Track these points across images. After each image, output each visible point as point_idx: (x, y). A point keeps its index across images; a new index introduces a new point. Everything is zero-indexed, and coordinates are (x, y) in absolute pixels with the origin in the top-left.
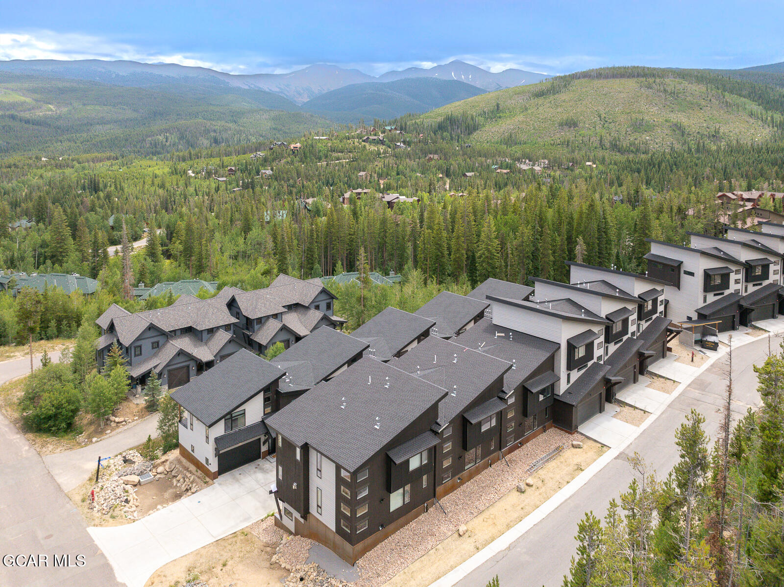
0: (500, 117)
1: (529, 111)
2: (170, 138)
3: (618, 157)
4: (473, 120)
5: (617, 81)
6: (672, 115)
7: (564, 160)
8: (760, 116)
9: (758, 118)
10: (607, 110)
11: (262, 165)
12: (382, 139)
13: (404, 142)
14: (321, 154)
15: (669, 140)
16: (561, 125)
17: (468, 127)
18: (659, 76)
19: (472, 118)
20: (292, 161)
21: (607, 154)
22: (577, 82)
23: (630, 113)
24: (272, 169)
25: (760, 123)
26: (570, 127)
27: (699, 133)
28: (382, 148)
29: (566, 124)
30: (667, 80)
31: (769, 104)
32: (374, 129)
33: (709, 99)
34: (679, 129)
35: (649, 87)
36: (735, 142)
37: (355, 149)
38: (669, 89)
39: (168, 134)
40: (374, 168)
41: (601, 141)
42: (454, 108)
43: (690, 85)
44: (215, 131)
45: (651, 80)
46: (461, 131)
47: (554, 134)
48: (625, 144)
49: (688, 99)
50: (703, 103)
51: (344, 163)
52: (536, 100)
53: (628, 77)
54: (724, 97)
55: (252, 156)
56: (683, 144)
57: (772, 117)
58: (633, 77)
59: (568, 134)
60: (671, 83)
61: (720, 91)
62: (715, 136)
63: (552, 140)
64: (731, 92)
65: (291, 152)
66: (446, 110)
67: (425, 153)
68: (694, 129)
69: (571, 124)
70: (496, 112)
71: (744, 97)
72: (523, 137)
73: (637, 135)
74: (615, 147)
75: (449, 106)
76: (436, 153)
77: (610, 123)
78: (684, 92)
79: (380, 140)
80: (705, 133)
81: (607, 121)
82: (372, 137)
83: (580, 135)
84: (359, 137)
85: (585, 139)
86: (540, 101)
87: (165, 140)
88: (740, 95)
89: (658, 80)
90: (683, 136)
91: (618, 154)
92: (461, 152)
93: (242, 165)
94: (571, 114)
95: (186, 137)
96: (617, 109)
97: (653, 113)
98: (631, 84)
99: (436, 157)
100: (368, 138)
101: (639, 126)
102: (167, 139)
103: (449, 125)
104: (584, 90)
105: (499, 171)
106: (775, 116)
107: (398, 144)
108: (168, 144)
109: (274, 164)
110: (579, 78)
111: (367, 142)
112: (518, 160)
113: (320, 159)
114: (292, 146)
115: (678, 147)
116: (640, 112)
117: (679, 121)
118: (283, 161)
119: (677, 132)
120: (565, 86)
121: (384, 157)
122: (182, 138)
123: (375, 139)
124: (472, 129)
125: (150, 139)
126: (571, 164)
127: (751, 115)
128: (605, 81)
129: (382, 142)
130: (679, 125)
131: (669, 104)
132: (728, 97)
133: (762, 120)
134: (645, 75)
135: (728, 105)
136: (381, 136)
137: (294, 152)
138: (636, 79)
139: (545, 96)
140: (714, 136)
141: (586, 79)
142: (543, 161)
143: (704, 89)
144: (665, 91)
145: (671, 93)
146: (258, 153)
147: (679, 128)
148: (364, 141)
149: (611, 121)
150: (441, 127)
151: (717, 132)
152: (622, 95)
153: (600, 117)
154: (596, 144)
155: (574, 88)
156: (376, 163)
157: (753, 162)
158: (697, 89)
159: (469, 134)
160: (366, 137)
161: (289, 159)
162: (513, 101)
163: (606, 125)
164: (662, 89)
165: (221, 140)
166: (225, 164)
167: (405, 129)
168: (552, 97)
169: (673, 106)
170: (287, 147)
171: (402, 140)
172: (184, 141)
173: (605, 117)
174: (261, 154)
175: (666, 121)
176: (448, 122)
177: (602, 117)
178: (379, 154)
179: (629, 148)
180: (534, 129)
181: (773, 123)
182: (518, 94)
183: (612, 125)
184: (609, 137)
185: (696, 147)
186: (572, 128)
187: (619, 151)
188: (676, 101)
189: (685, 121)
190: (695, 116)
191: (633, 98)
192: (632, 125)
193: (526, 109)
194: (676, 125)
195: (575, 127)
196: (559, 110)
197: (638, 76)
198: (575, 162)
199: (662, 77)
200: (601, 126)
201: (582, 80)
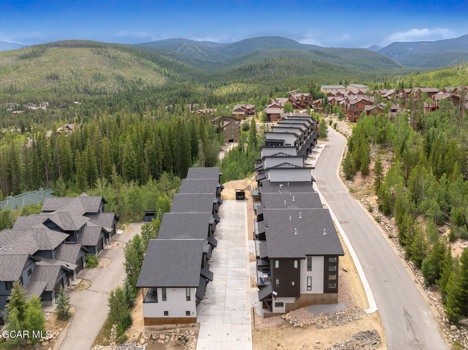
3: (88, 97)
5: (78, 49)
6: (115, 70)
8: (159, 71)
10: (76, 68)
15: (117, 86)
16: (47, 78)
21: (82, 95)
22: (50, 49)
23: (91, 69)
25: (159, 74)
26: (54, 80)
27: (131, 81)
29: (51, 78)
30: (109, 50)
31: (163, 64)
33: (133, 61)
34: (120, 78)
35: (99, 54)
36: (151, 85)
38: (111, 54)
41: (77, 88)
43: (122, 53)
45: (100, 49)
47: (44, 85)
48: (92, 89)
49: (122, 61)
50: (130, 63)
52: (23, 61)
53: (85, 47)
56: (125, 88)
58: (88, 47)
59: (55, 85)
60: (112, 52)
62: (140, 82)
63: (43, 89)
68: (129, 79)
69: (55, 77)
72: (22, 88)
73: (98, 83)
74: (86, 91)
77: (80, 76)
78: (120, 57)
80: (135, 81)
81: (77, 75)
83: (62, 84)
85: (67, 87)
86: (27, 61)
89: (104, 49)
90: (123, 83)
91: (88, 95)
96: (82, 67)
97: (105, 70)
98: (87, 52)
101: (98, 78)
104: (58, 55)
110: (52, 47)
115: (122, 89)
116: (97, 69)
117: (120, 74)
119: (120, 80)
120: (43, 52)
126: (65, 104)
127: (155, 70)
128: (71, 49)
130: (120, 76)
131: (112, 64)
132: (143, 60)
134: (95, 46)
135: (143, 64)
138: (90, 49)
139: (29, 58)
140: (139, 82)
141: (56, 48)
142: (45, 103)
143: (129, 55)
144: (109, 56)
145: (113, 57)
147: (121, 78)
149: (80, 75)
151: (140, 80)
152: (84, 59)
153: (72, 72)
154: (74, 90)
155: (50, 53)
158: (126, 55)
162: (4, 62)
163: (77, 78)
164: (107, 55)
168: (35, 60)
173: (75, 73)
175: (113, 74)
177: (74, 73)
179: (95, 92)
180: (28, 81)
181: (166, 75)
182: (8, 56)
183: (81, 78)
184: (81, 85)
185: (132, 89)
186: (55, 80)
187: (89, 94)
188: (115, 62)
189: (123, 74)
190: (128, 71)
191: (91, 61)
192: (94, 77)
193: (18, 68)
194: (119, 76)
195: (57, 80)
196: (43, 68)
197: (91, 46)
198: (68, 102)
199: (105, 47)
200: (74, 78)
201: (54, 48)
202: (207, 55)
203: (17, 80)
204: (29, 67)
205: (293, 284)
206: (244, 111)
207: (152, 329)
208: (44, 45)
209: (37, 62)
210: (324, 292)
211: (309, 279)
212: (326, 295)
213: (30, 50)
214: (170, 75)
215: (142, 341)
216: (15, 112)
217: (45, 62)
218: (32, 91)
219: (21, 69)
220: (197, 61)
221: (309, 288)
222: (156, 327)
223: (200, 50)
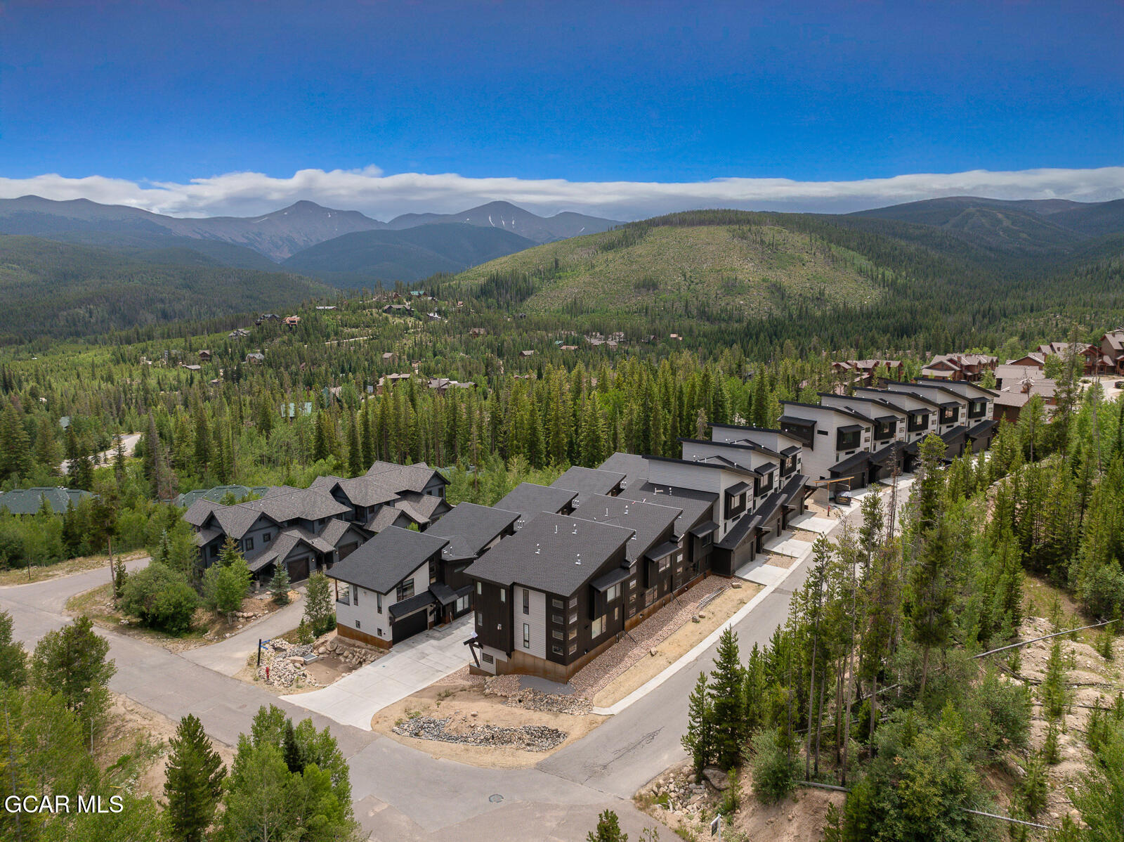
0: (561, 278)
1: (597, 269)
2: (95, 311)
3: (707, 327)
4: (525, 281)
5: (705, 229)
6: (770, 273)
7: (644, 332)
8: (870, 273)
9: (868, 276)
10: (693, 267)
11: (249, 347)
12: (409, 308)
13: (439, 312)
14: (329, 330)
15: (767, 305)
16: (637, 287)
17: (519, 291)
18: (755, 223)
19: (525, 279)
20: (290, 341)
21: (693, 323)
22: (655, 230)
23: (720, 270)
24: (263, 352)
25: (869, 282)
26: (649, 290)
27: (801, 295)
28: (410, 321)
29: (644, 286)
30: (765, 229)
31: (880, 258)
32: (396, 296)
33: (813, 252)
34: (777, 290)
35: (743, 237)
36: (841, 306)
37: (374, 322)
38: (767, 239)
39: (92, 307)
40: (403, 348)
41: (687, 308)
42: (499, 265)
43: (791, 235)
44: (162, 301)
45: (746, 228)
46: (511, 297)
47: (629, 300)
48: (715, 310)
49: (788, 252)
50: (806, 257)
51: (362, 342)
52: (604, 254)
53: (718, 224)
54: (830, 250)
55: (232, 334)
56: (783, 310)
57: (883, 275)
58: (724, 223)
59: (648, 299)
60: (770, 233)
61: (825, 242)
62: (820, 299)
63: (627, 307)
64: (838, 244)
65: (287, 328)
66: (489, 269)
67: (466, 326)
68: (796, 290)
69: (649, 285)
70: (554, 271)
71: (853, 250)
72: (591, 304)
73: (729, 299)
74: (704, 315)
75: (491, 263)
76: (481, 325)
77: (697, 284)
78: (784, 244)
79: (407, 310)
80: (809, 295)
81: (693, 282)
82: (396, 306)
83: (661, 299)
84: (379, 306)
85: (668, 305)
86: (610, 255)
87: (87, 315)
88: (848, 248)
89: (754, 228)
90: (782, 299)
91: (707, 323)
92: (514, 325)
93: (219, 348)
94: (650, 273)
95: (120, 310)
96: (705, 266)
97: (748, 271)
98: (722, 233)
99: (482, 331)
100: (390, 307)
101: (732, 287)
102: (91, 313)
103: (494, 288)
104: (664, 241)
105: (564, 347)
106: (886, 272)
107: (431, 315)
108: (93, 320)
109: (265, 345)
110: (658, 225)
111: (389, 313)
112: (587, 333)
113: (328, 337)
114: (288, 320)
115: (777, 313)
116: (733, 270)
117: (778, 280)
118: (278, 340)
119: (777, 294)
120: (641, 235)
121: (414, 332)
122: (113, 311)
123: (399, 309)
124: (525, 293)
125: (65, 313)
126: (652, 337)
127: (860, 272)
128: (690, 229)
129: (409, 313)
130: (778, 285)
131: (766, 258)
132: (835, 250)
133: (872, 279)
134: (738, 222)
135: (834, 259)
136: (407, 305)
137: (291, 328)
138: (727, 227)
139: (615, 249)
140: (818, 299)
141: (666, 227)
142: (617, 334)
143: (807, 240)
144: (762, 242)
145: (769, 245)
146: (240, 330)
147: (779, 290)
148: (385, 311)
149: (698, 281)
150: (484, 292)
151: (822, 293)
152: (711, 248)
153: (684, 276)
154: (680, 311)
155: (652, 238)
156: (405, 341)
157: (863, 330)
158: (799, 240)
159: (521, 301)
160: (388, 306)
161: (286, 338)
162: (575, 257)
163: (692, 287)
164: (759, 239)
165: (172, 313)
166: (193, 347)
167: (438, 294)
168: (624, 251)
169: (772, 262)
170: (281, 320)
171: (436, 309)
172: (118, 315)
173: (691, 277)
174: (244, 331)
175: (763, 280)
176: (494, 285)
177: (688, 276)
178: (407, 329)
179: (720, 316)
181: (884, 282)
183: (699, 287)
184: (695, 302)
185: (798, 313)
186: (651, 291)
187: (708, 320)
188: (775, 255)
189: (785, 281)
190: (797, 274)
191: (725, 252)
192: (724, 286)
193: (593, 266)
194: (774, 285)
195: (654, 290)
196: (634, 267)
197: (730, 222)
198: (657, 334)
199: (759, 223)
200: (686, 288)
201: (662, 228)
202: (1024, 236)
204: (611, 265)
206: (952, 369)
208: (646, 222)
213: (620, 233)
214: (895, 283)
218: (607, 311)
220: (991, 249)
223: (1007, 223)
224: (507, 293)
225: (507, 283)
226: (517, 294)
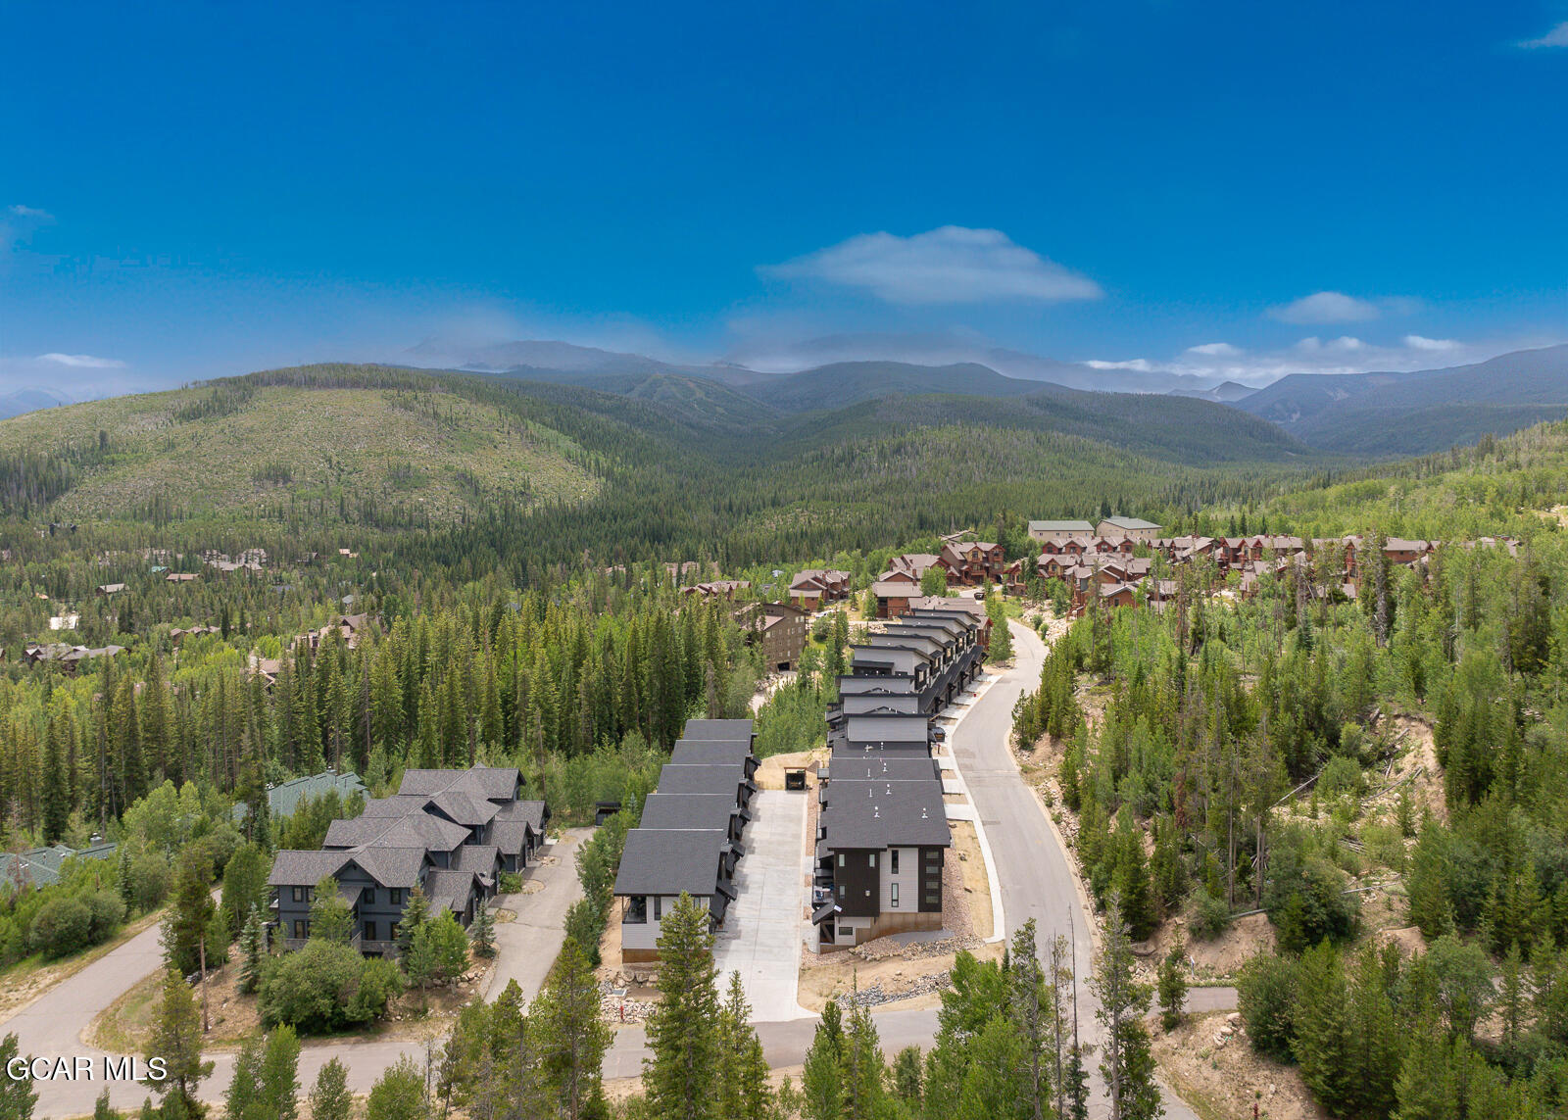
0: (113, 462)
3: (376, 536)
5: (347, 393)
6: (453, 458)
7: (302, 549)
8: (580, 459)
10: (339, 449)
15: (458, 503)
16: (257, 478)
17: (43, 485)
18: (421, 389)
19: (52, 466)
21: (358, 530)
22: (266, 392)
23: (383, 454)
25: (581, 470)
26: (276, 482)
27: (499, 488)
29: (268, 477)
30: (436, 397)
31: (590, 439)
33: (506, 429)
34: (467, 482)
35: (407, 407)
36: (556, 502)
38: (442, 411)
41: (342, 509)
43: (473, 406)
45: (408, 394)
46: (29, 495)
47: (247, 497)
48: (385, 510)
49: (473, 430)
50: (497, 437)
52: (186, 425)
53: (366, 388)
56: (481, 509)
58: (376, 386)
59: (279, 496)
60: (445, 404)
62: (525, 494)
63: (246, 508)
64: (535, 419)
68: (492, 482)
69: (279, 475)
70: (100, 451)
71: (551, 428)
72: (186, 506)
73: (403, 495)
74: (370, 517)
77: (350, 473)
78: (467, 419)
80: (510, 488)
81: (343, 470)
83: (299, 497)
85: (315, 505)
86: (198, 427)
89: (421, 395)
90: (476, 494)
91: (375, 530)
94: (274, 457)
96: (357, 447)
97: (422, 453)
98: (374, 401)
101: (402, 478)
104: (287, 408)
110: (269, 384)
112: (202, 551)
115: (473, 513)
116: (400, 453)
117: (468, 469)
119: (468, 487)
120: (243, 399)
126: (314, 554)
127: (568, 457)
128: (324, 393)
130: (468, 475)
131: (445, 438)
132: (534, 428)
133: (584, 466)
134: (395, 385)
135: (534, 440)
138: (381, 392)
139: (203, 418)
140: (522, 493)
141: (283, 388)
143: (495, 413)
144: (436, 415)
145: (446, 419)
147: (470, 481)
149: (351, 469)
151: (526, 485)
152: (363, 422)
153: (329, 460)
154: (333, 514)
155: (264, 404)
157: (606, 536)
158: (486, 413)
162: (131, 428)
163: (343, 478)
164: (431, 412)
168: (222, 423)
169: (452, 442)
173: (338, 463)
175: (446, 468)
177: (334, 462)
179: (395, 520)
180: (202, 486)
181: (599, 472)
182: (141, 412)
183: (354, 477)
184: (353, 500)
185: (502, 513)
186: (280, 485)
187: (377, 526)
188: (455, 434)
189: (475, 469)
190: (490, 460)
191: (383, 428)
192: (392, 476)
193: (172, 445)
194: (463, 475)
195: (285, 482)
196: (245, 447)
197: (384, 385)
198: (320, 549)
199: (426, 389)
200: (333, 479)
201: (276, 388)
202: (720, 410)
203: (171, 481)
204: (205, 444)
205: (868, 893)
206: (820, 588)
207: (635, 969)
208: (247, 378)
209: (227, 431)
210: (920, 911)
211: (895, 887)
212: (923, 916)
213: (207, 394)
214: (613, 472)
215: (621, 982)
216: (174, 577)
217: (251, 430)
218: (214, 516)
219: (181, 450)
220: (692, 427)
221: (895, 904)
222: (643, 964)
223: (700, 394)
224: (19, 488)
225: (17, 471)
226: (40, 490)
